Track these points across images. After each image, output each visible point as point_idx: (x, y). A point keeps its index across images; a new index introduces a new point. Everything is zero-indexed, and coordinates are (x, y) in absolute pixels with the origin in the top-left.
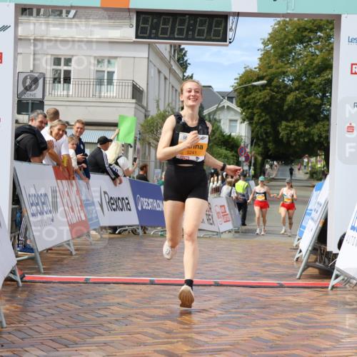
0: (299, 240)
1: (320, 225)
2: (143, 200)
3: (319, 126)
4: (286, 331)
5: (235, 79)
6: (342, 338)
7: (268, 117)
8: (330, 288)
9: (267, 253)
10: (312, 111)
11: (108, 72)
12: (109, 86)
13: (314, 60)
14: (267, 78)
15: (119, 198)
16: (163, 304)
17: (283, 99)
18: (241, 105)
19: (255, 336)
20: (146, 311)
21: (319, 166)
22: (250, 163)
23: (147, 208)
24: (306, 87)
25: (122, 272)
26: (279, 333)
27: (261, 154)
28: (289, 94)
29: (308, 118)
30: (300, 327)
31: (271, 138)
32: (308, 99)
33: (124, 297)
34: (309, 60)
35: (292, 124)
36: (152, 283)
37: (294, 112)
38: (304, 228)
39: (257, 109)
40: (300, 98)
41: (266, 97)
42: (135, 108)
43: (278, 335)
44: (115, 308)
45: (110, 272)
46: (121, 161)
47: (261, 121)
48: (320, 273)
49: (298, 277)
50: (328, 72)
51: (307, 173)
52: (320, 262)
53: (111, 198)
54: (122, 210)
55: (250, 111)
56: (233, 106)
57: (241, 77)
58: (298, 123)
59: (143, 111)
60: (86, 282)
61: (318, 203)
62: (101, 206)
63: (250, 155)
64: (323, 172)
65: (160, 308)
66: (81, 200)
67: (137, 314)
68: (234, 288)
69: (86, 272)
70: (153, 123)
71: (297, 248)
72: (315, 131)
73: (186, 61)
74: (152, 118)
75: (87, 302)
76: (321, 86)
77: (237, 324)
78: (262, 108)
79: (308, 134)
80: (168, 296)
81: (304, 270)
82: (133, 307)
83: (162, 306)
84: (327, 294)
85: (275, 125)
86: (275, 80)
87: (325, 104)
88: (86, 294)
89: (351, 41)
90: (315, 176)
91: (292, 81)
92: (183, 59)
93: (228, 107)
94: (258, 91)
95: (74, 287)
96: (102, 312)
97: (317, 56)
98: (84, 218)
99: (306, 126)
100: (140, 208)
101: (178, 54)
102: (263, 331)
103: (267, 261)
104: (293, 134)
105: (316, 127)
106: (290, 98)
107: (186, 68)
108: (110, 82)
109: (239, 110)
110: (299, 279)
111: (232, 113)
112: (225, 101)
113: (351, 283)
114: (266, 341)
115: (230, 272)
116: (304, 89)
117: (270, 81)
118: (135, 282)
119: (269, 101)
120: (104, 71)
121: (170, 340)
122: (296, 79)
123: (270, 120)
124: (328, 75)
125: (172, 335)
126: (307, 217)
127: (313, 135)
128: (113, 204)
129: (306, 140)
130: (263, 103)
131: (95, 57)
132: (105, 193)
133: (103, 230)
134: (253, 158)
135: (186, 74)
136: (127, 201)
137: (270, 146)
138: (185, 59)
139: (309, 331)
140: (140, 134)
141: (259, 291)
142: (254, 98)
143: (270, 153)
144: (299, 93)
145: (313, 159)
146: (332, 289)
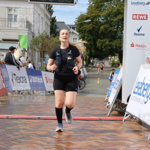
0: (108, 97)
1: (119, 91)
2: (33, 77)
3: (116, 41)
4: (104, 142)
5: (76, 18)
6: (130, 145)
7: (91, 37)
8: (123, 121)
9: (92, 103)
10: (113, 34)
11: (14, 15)
12: (15, 22)
13: (113, 10)
14: (91, 18)
15: (21, 77)
16: (45, 129)
17: (99, 29)
18: (79, 31)
19: (89, 144)
20: (37, 133)
21: (116, 60)
22: (83, 59)
23: (35, 82)
24: (109, 22)
25: (24, 113)
26: (101, 143)
27: (89, 55)
28: (101, 26)
29: (111, 38)
30: (110, 140)
31: (93, 47)
32: (110, 29)
33: (26, 125)
34: (110, 10)
35: (103, 41)
36: (39, 119)
37: (104, 35)
38: (111, 91)
39: (86, 33)
40: (107, 28)
41: (90, 27)
42: (28, 33)
43: (100, 144)
44: (22, 131)
45: (18, 113)
46: (21, 59)
47: (88, 39)
48: (119, 113)
49: (108, 115)
50: (120, 15)
51: (110, 64)
52: (118, 108)
53: (17, 77)
54: (23, 83)
55: (83, 34)
56: (75, 32)
57: (78, 17)
58: (106, 40)
59: (32, 34)
60: (7, 118)
61: (117, 80)
62: (13, 80)
63: (83, 56)
64: (118, 63)
65: (44, 131)
66: (3, 78)
67: (32, 134)
68: (78, 121)
69: (7, 113)
70: (36, 40)
71: (107, 101)
72: (114, 44)
73: (52, 10)
74: (36, 38)
75: (8, 128)
76: (117, 22)
77: (81, 139)
78: (89, 33)
79: (110, 45)
80: (47, 125)
81: (111, 112)
82: (31, 131)
83: (44, 130)
84: (122, 124)
85: (95, 41)
86: (95, 19)
87: (119, 31)
88: (8, 124)
89: (133, 3)
90: (114, 65)
91: (103, 20)
92: (51, 9)
93: (72, 32)
94: (87, 25)
95: (1, 121)
96: (15, 133)
97: (115, 8)
98: (4, 87)
99: (109, 42)
100: (31, 82)
101: (48, 6)
102: (93, 142)
103: (93, 107)
104: (104, 45)
105: (114, 42)
106: (102, 28)
107: (52, 13)
108: (15, 20)
109: (78, 33)
110: (109, 116)
111: (75, 35)
112: (71, 29)
113: (133, 118)
114: (95, 147)
115: (76, 113)
116: (108, 24)
117: (92, 20)
118: (31, 118)
119: (92, 29)
120: (12, 15)
121: (49, 147)
122: (105, 19)
123: (93, 39)
124: (120, 17)
125: (50, 144)
126: (111, 86)
127: (113, 45)
128: (19, 80)
129: (110, 48)
130: (89, 31)
131: (8, 7)
132: (14, 74)
133: (14, 92)
134: (85, 57)
135: (52, 16)
136: (25, 78)
137: (93, 51)
138: (52, 9)
139: (115, 142)
140: (30, 45)
141: (90, 122)
142: (85, 28)
143: (93, 54)
144: (106, 26)
145: (113, 57)
146: (124, 121)
